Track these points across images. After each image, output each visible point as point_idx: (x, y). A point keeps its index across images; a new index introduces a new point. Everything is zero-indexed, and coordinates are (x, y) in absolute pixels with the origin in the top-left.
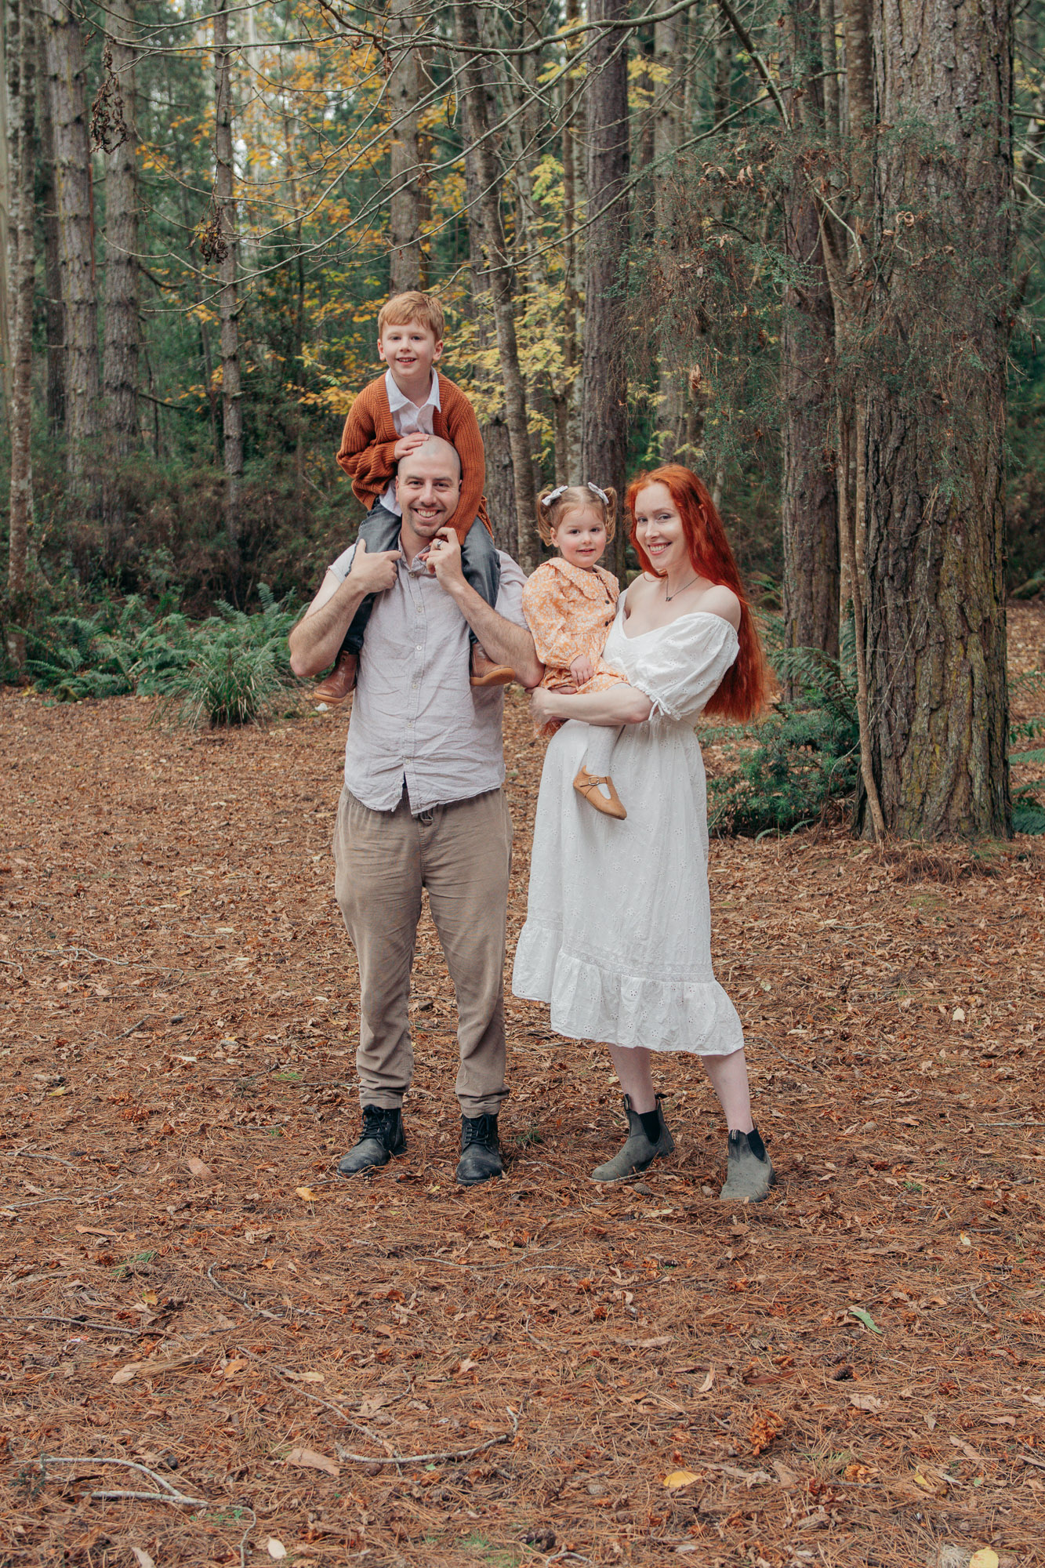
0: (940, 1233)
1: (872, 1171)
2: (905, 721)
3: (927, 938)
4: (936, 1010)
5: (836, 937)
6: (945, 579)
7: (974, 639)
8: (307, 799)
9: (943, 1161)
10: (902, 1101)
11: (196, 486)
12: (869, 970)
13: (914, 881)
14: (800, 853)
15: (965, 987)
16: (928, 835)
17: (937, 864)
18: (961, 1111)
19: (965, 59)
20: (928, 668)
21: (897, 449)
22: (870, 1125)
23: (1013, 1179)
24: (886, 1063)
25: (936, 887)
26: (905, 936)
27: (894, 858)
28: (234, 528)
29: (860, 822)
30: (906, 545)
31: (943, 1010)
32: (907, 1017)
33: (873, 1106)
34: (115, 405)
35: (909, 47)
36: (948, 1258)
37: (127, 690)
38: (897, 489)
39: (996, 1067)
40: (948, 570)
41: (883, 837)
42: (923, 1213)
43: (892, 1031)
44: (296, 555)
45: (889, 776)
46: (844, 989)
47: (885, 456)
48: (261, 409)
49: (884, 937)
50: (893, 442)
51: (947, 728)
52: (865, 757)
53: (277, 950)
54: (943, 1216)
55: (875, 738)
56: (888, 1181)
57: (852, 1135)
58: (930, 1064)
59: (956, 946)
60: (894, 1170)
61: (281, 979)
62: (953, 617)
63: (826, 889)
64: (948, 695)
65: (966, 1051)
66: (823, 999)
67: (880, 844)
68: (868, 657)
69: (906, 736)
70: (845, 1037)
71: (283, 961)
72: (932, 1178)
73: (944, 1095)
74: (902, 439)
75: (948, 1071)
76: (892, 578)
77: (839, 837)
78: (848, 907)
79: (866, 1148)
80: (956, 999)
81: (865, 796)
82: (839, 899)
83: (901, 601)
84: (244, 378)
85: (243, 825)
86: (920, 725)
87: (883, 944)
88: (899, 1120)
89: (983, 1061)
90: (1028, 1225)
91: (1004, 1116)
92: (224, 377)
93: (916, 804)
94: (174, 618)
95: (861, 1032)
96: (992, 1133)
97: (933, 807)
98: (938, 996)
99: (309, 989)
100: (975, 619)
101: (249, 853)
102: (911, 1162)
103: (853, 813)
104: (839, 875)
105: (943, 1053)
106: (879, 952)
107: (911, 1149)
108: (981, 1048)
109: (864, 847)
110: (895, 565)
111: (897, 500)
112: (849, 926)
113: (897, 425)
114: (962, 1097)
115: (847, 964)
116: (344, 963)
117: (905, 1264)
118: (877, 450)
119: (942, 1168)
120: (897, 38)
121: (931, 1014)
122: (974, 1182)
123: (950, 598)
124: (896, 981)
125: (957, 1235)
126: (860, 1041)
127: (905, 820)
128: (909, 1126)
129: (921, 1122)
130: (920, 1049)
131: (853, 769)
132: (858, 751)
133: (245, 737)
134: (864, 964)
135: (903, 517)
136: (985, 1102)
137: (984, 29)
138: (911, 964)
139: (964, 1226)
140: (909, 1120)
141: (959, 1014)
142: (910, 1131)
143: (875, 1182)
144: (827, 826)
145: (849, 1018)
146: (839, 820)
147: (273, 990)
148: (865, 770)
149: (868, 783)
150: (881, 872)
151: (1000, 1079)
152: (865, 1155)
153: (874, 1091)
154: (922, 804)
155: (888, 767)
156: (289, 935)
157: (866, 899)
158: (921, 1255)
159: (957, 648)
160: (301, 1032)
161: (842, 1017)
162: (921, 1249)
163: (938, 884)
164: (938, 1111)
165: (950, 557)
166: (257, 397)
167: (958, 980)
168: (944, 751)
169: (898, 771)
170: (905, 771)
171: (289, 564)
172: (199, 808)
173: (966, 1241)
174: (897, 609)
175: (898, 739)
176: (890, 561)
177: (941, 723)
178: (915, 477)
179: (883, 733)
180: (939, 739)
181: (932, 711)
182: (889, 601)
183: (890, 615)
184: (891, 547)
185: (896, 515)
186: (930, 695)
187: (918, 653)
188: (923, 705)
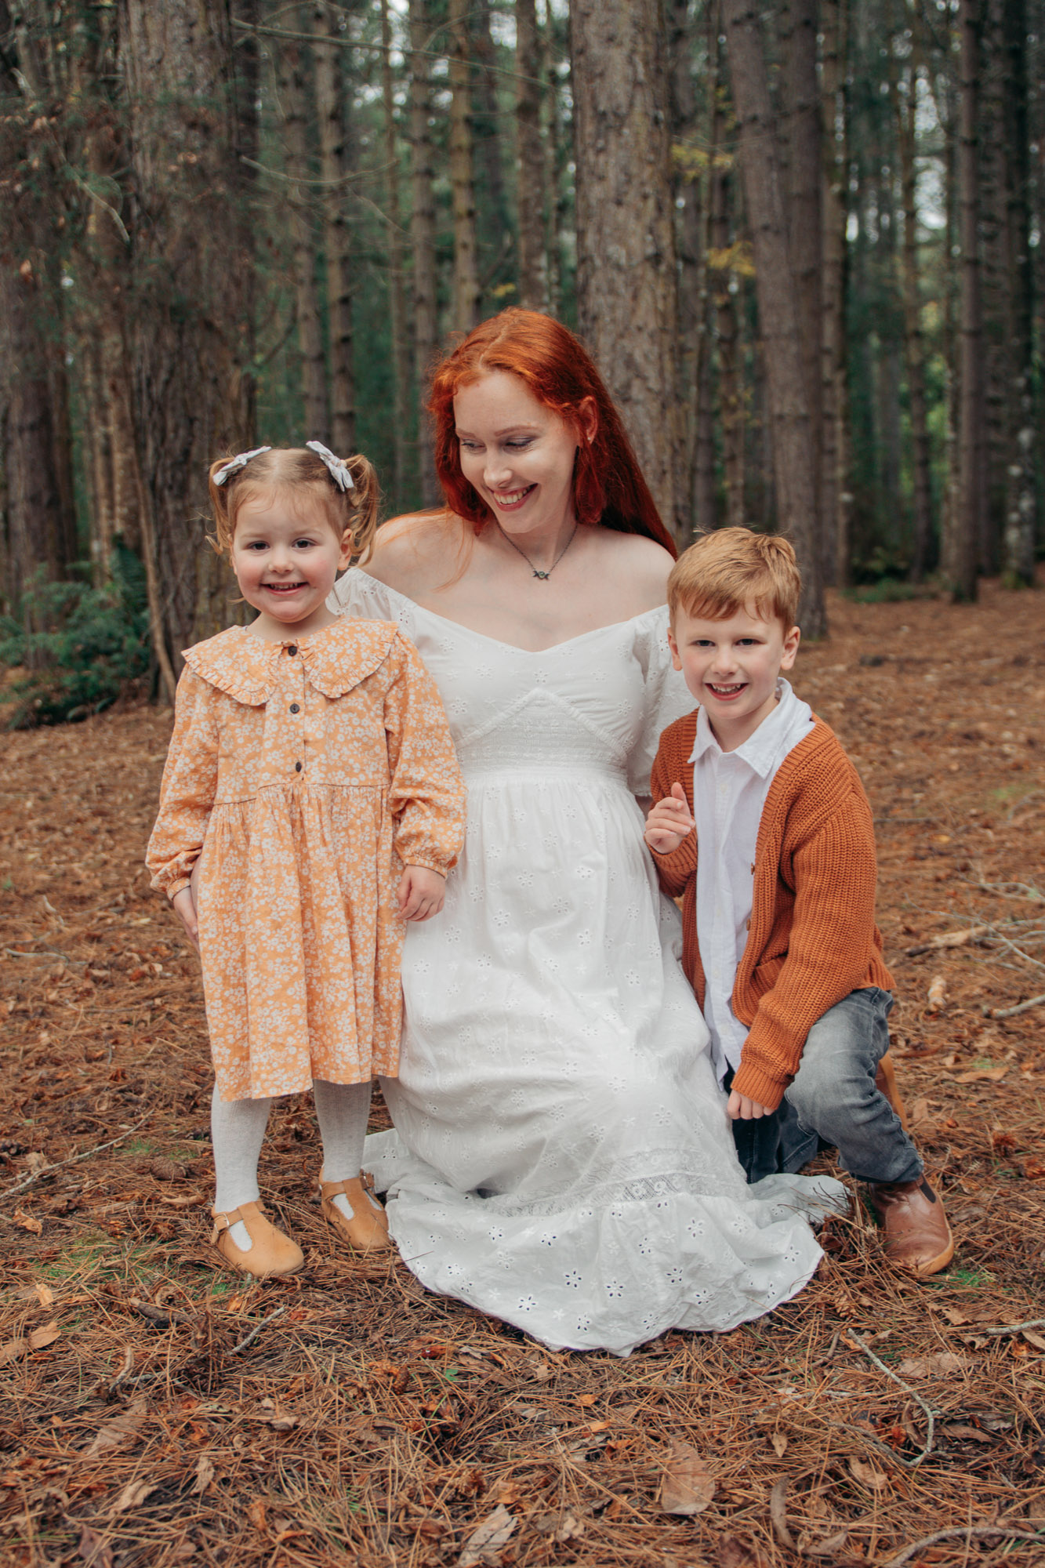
2: (189, 606)
14: (108, 723)
19: (200, 69)
21: (167, 383)
29: (155, 694)
30: (181, 459)
35: (154, 56)
38: (169, 415)
47: (157, 388)
50: (163, 376)
64: (223, 581)
69: (192, 617)
74: (171, 373)
76: (171, 488)
81: (158, 672)
83: (180, 506)
86: (203, 606)
103: (148, 691)
110: (173, 477)
111: (170, 424)
113: (166, 362)
120: (143, 48)
137: (212, 47)
144: (126, 701)
148: (159, 647)
149: (162, 657)
174: (177, 513)
175: (186, 620)
176: (169, 475)
177: (220, 605)
178: (185, 404)
179: (172, 614)
180: (220, 617)
181: (212, 595)
182: (170, 506)
183: (171, 518)
184: (169, 462)
185: (171, 435)
186: (210, 581)
187: (197, 549)
188: (204, 590)
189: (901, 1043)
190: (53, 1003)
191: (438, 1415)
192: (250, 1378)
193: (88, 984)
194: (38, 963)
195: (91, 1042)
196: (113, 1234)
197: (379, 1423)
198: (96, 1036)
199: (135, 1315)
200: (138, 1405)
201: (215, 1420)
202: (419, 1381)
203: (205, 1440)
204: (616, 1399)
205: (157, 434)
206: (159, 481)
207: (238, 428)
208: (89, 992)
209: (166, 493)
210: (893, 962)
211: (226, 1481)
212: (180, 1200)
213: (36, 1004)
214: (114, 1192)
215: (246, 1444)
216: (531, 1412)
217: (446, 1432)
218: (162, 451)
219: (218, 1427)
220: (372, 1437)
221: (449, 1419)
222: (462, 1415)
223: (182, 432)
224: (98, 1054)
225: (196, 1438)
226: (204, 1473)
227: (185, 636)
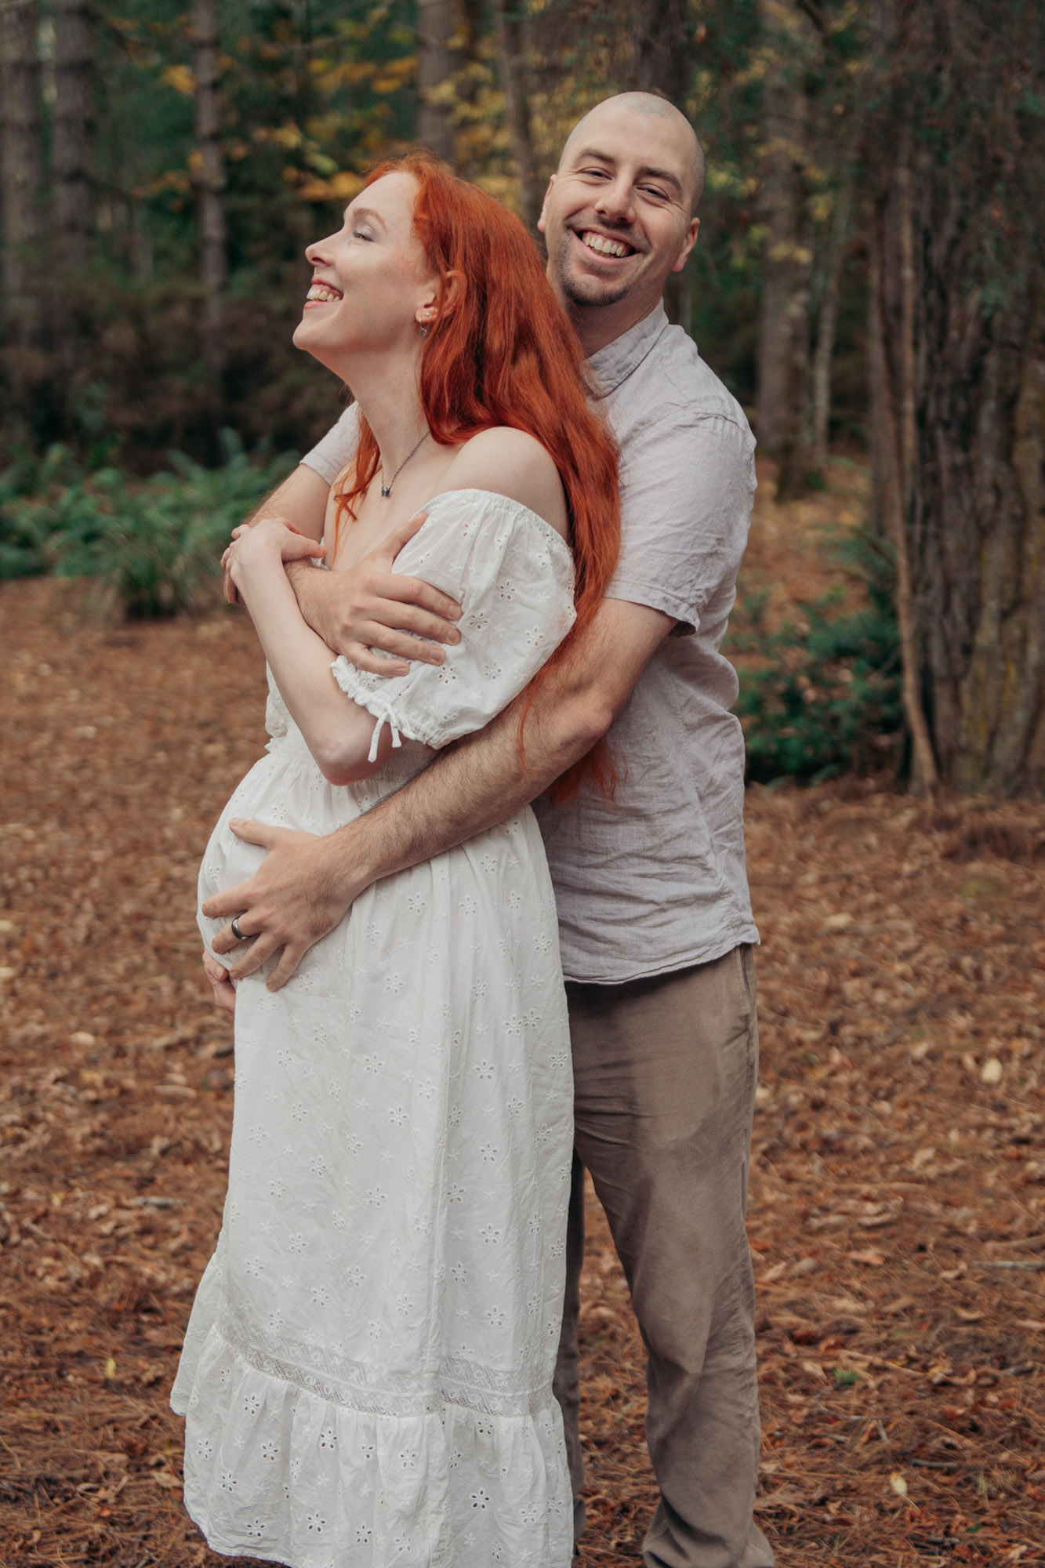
0: (864, 1468)
1: (789, 1347)
2: (963, 628)
3: (974, 945)
4: (960, 1063)
5: (842, 945)
6: (1021, 425)
8: (203, 725)
9: (902, 1332)
10: (867, 1221)
11: (166, 302)
12: (880, 997)
13: (970, 858)
14: (820, 815)
15: (1011, 1025)
16: (992, 791)
17: (1005, 834)
18: (954, 1241)
20: (997, 553)
21: (954, 243)
22: (806, 1264)
23: (1004, 1366)
24: (866, 1151)
25: (998, 869)
26: (941, 943)
27: (945, 824)
28: (216, 358)
29: (906, 771)
30: (967, 377)
31: (969, 1061)
32: (919, 1074)
33: (821, 1230)
34: (65, 199)
36: (861, 1516)
37: (40, 571)
39: (1028, 1159)
40: (1027, 413)
41: (935, 790)
42: (845, 1430)
43: (888, 1098)
44: (294, 392)
45: (943, 707)
46: (834, 1028)
47: (938, 251)
48: (252, 202)
49: (911, 943)
50: (949, 230)
51: (1024, 641)
52: (910, 680)
53: (53, 959)
54: (875, 1437)
55: (924, 650)
56: (809, 1366)
57: (775, 1282)
58: (928, 1153)
59: (1013, 959)
60: (822, 1346)
61: (40, 1005)
63: (847, 869)
64: (1027, 591)
65: (989, 1134)
66: (800, 1043)
67: (929, 803)
68: (917, 539)
69: (968, 650)
70: (818, 1106)
71: (53, 975)
72: (878, 1361)
73: (935, 1208)
74: (961, 225)
75: (957, 1164)
76: (947, 426)
77: (878, 791)
78: (871, 897)
79: (791, 1305)
80: (994, 1044)
82: (861, 886)
84: (229, 164)
85: (102, 762)
86: (987, 634)
87: (906, 956)
88: (854, 1255)
89: (1012, 1150)
90: (1004, 1456)
91: (1017, 1250)
92: (205, 163)
93: (981, 745)
94: (107, 476)
95: (840, 1099)
96: (991, 1282)
97: (1006, 750)
98: (969, 1040)
99: (73, 1022)
101: (93, 805)
102: (853, 1331)
104: (868, 847)
105: (954, 1136)
106: (899, 967)
107: (860, 1307)
108: (1011, 1129)
109: (908, 807)
110: (952, 407)
112: (866, 925)
114: (959, 1215)
115: (851, 987)
116: (138, 980)
117: (790, 1530)
118: (928, 242)
119: (897, 1343)
121: (951, 1069)
122: (938, 1373)
123: (1029, 452)
124: (911, 1016)
125: (889, 1472)
126: (838, 1114)
127: (965, 769)
128: (867, 1265)
129: (887, 1260)
130: (922, 1127)
131: (894, 696)
132: (897, 669)
133: (162, 637)
134: (876, 986)
135: (962, 338)
136: (992, 1224)
138: (943, 987)
139: (902, 1459)
140: (871, 1255)
141: (992, 1071)
142: (869, 1276)
143: (786, 1370)
144: (862, 774)
145: (833, 1074)
146: (879, 767)
147: (23, 1022)
148: (910, 699)
149: (915, 717)
150: (927, 844)
151: (1029, 1181)
152: (787, 1318)
153: (832, 1201)
154: (991, 745)
156: (81, 935)
157: (899, 885)
158: (820, 1513)
160: (33, 1093)
161: (821, 1073)
162: (823, 1502)
163: (1004, 864)
164: (918, 1239)
165: (1030, 394)
166: (248, 189)
167: (1003, 1014)
168: (1021, 671)
169: (956, 699)
170: (966, 700)
171: (285, 405)
172: (59, 737)
173: (899, 1485)
174: (955, 470)
175: (956, 654)
176: (946, 401)
177: (1016, 632)
179: (936, 644)
180: (1015, 654)
181: (1005, 615)
182: (947, 457)
183: (946, 478)
184: (947, 380)
185: (954, 334)
186: (1001, 592)
187: (984, 532)
188: (992, 606)
205: (933, 330)
206: (931, 412)
209: (940, 433)
218: (937, 358)
227: (955, 681)
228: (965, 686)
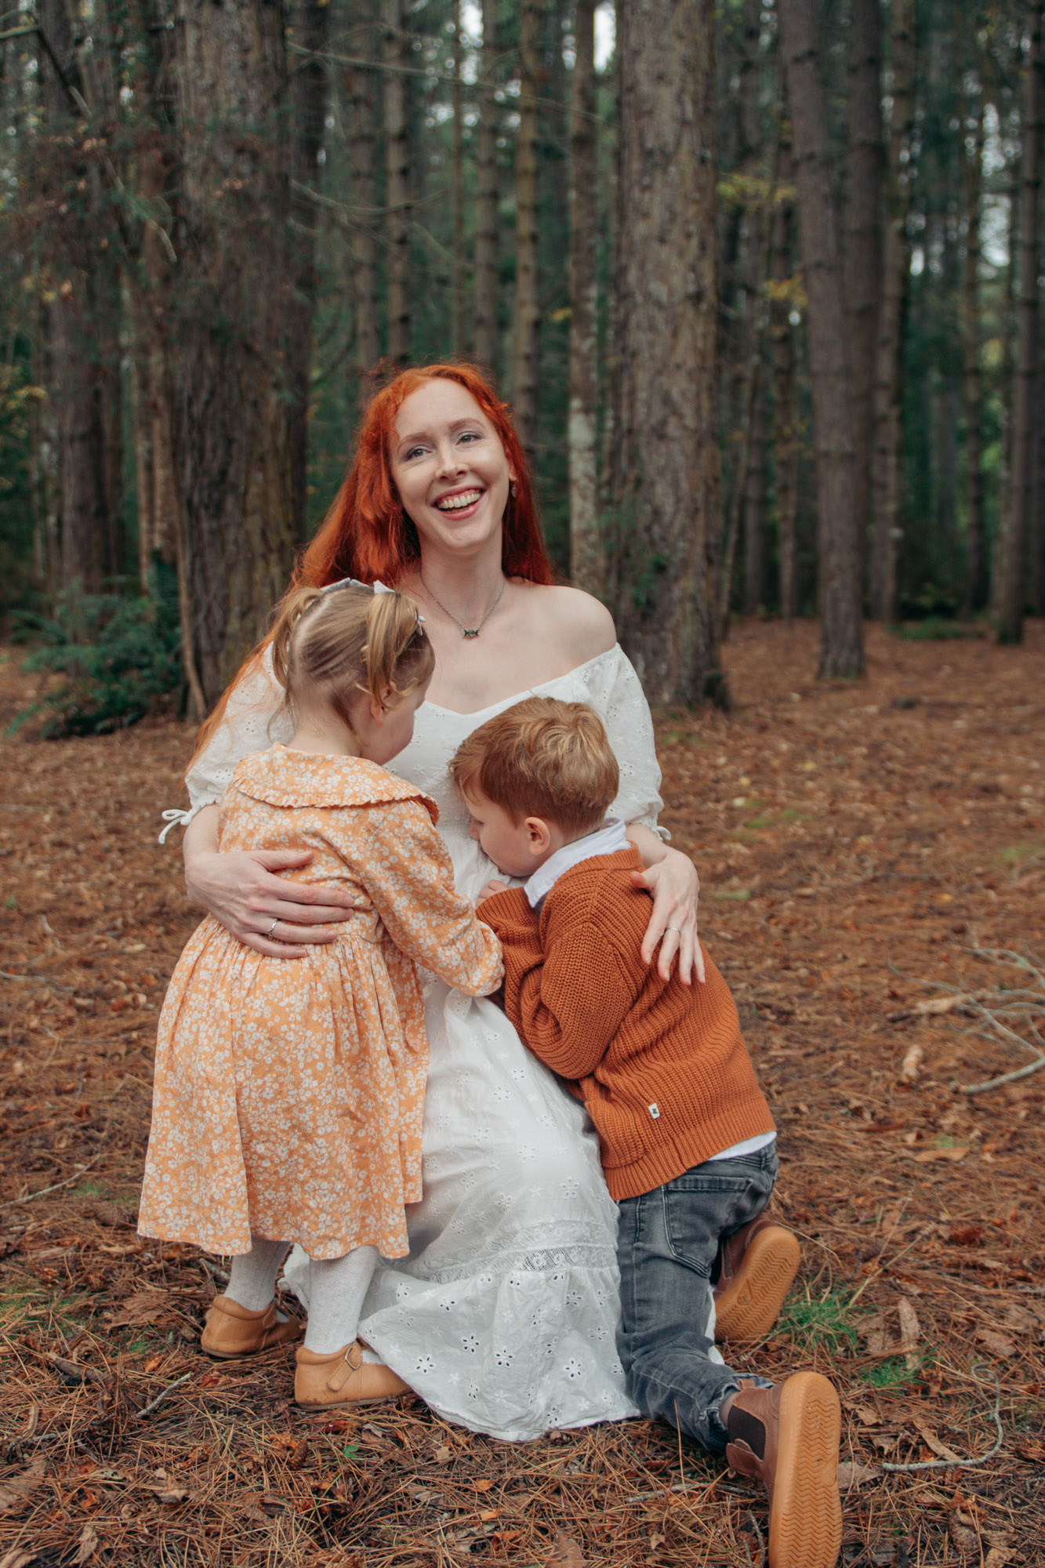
2: (220, 623)
6: (250, 507)
7: (274, 558)
14: (136, 738)
19: (253, 94)
20: (239, 580)
21: (207, 404)
29: (186, 707)
30: (218, 479)
35: (207, 80)
38: (208, 435)
40: (253, 501)
45: (208, 669)
50: (204, 396)
51: (255, 629)
52: (188, 654)
55: (196, 639)
62: (256, 539)
64: (255, 602)
69: (222, 635)
74: (212, 393)
76: (207, 507)
77: (168, 722)
81: (187, 689)
83: (215, 525)
86: (234, 626)
100: (274, 544)
103: (176, 707)
110: (209, 497)
111: (209, 443)
113: (207, 383)
120: (198, 72)
123: (254, 523)
131: (179, 665)
135: (214, 457)
137: (266, 73)
144: (155, 715)
146: (166, 710)
148: (189, 664)
149: (192, 675)
155: (207, 663)
159: (260, 565)
165: (254, 490)
169: (216, 665)
170: (222, 665)
174: (212, 532)
175: (216, 638)
176: (205, 493)
177: (250, 625)
178: (224, 424)
179: (203, 633)
180: (250, 637)
181: (243, 615)
182: (206, 525)
183: (206, 537)
184: (205, 481)
185: (209, 455)
186: (241, 600)
187: (230, 568)
188: (236, 609)
189: (867, 1115)
190: (34, 1031)
191: (331, 1494)
192: (151, 1443)
193: (71, 1012)
194: (27, 987)
195: (64, 1074)
196: (44, 1282)
197: (269, 1500)
198: (70, 1068)
199: (51, 1369)
200: (37, 1465)
201: (109, 1487)
202: (318, 1456)
203: (95, 1507)
204: (512, 1487)
205: (196, 453)
206: (196, 499)
207: (276, 451)
208: (70, 1021)
209: (203, 512)
210: (874, 1027)
211: (109, 1552)
212: (116, 1249)
213: (17, 1030)
214: (54, 1237)
215: (134, 1515)
216: (425, 1496)
217: (336, 1512)
218: (200, 470)
219: (109, 1494)
220: (258, 1515)
221: (340, 1499)
222: (356, 1495)
223: (220, 453)
224: (69, 1087)
225: (86, 1505)
226: (87, 1542)
227: (215, 654)
228: (222, 656)
